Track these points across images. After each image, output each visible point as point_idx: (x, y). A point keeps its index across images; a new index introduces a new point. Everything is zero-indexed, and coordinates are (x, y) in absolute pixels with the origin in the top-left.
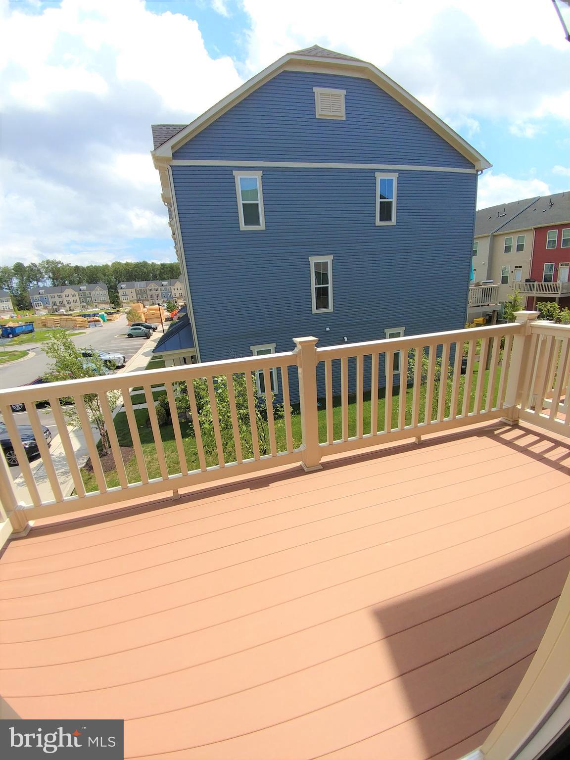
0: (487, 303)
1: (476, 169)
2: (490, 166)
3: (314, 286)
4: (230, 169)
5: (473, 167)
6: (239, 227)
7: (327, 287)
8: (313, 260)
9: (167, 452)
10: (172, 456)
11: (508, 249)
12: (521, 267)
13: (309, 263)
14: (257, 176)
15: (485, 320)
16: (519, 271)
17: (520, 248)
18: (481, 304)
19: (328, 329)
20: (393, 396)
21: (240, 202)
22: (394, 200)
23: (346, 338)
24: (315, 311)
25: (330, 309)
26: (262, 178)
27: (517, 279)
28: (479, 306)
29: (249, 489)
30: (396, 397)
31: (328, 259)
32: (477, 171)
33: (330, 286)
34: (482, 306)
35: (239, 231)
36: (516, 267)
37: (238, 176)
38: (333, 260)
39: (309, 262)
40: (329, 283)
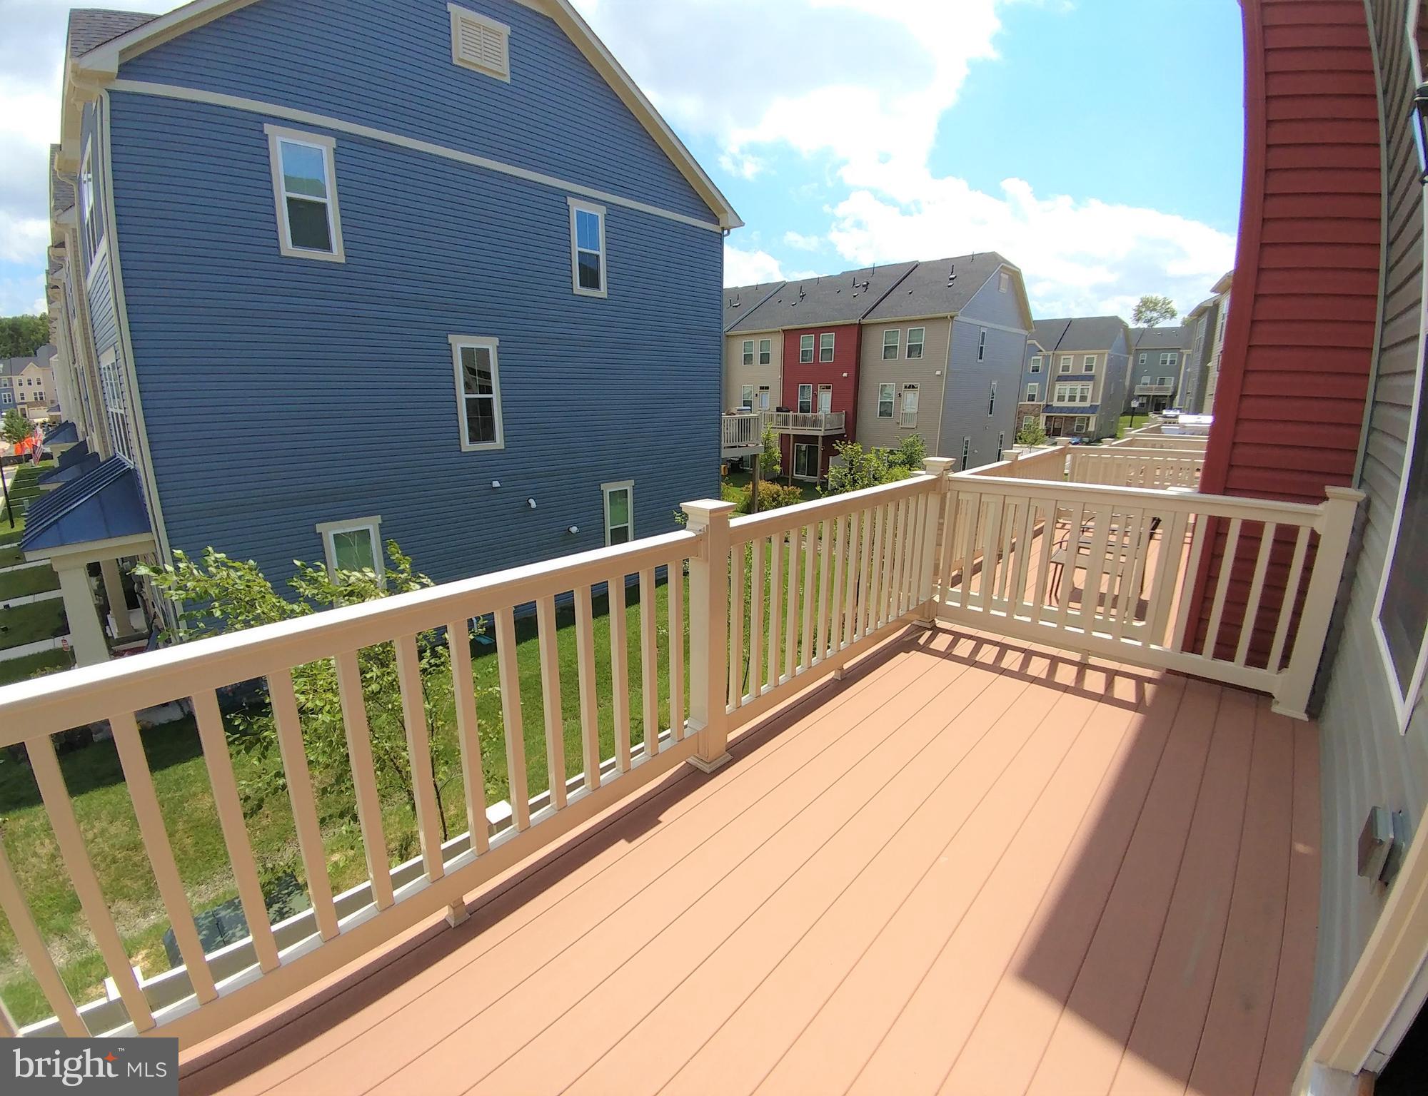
0: (746, 442)
1: (721, 226)
2: (742, 224)
3: (462, 396)
4: (259, 119)
5: (717, 222)
6: (278, 248)
7: (490, 400)
8: (459, 343)
9: (97, 824)
10: (113, 830)
11: (748, 359)
12: (767, 388)
13: (448, 347)
14: (325, 146)
15: (727, 470)
16: (766, 396)
17: (765, 359)
18: (737, 444)
19: (496, 484)
20: (627, 607)
21: (282, 195)
22: (602, 253)
23: (532, 502)
24: (466, 445)
25: (499, 442)
26: (336, 152)
27: (763, 405)
28: (735, 447)
29: (623, 842)
30: (633, 609)
31: (490, 344)
32: (723, 229)
33: (496, 396)
34: (739, 447)
35: (279, 255)
36: (762, 388)
37: (278, 138)
38: (498, 347)
39: (450, 344)
40: (494, 390)
